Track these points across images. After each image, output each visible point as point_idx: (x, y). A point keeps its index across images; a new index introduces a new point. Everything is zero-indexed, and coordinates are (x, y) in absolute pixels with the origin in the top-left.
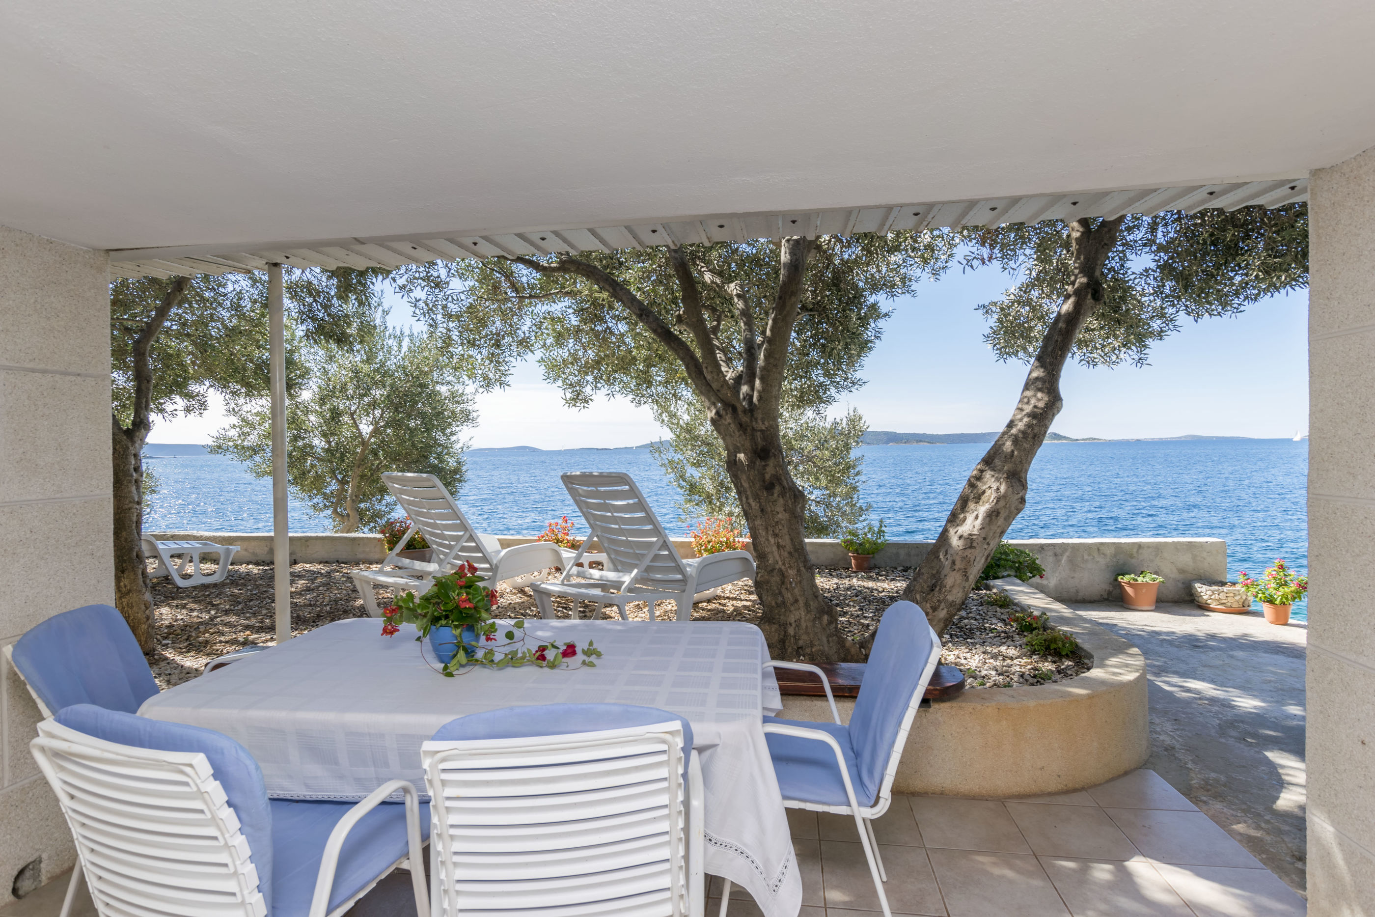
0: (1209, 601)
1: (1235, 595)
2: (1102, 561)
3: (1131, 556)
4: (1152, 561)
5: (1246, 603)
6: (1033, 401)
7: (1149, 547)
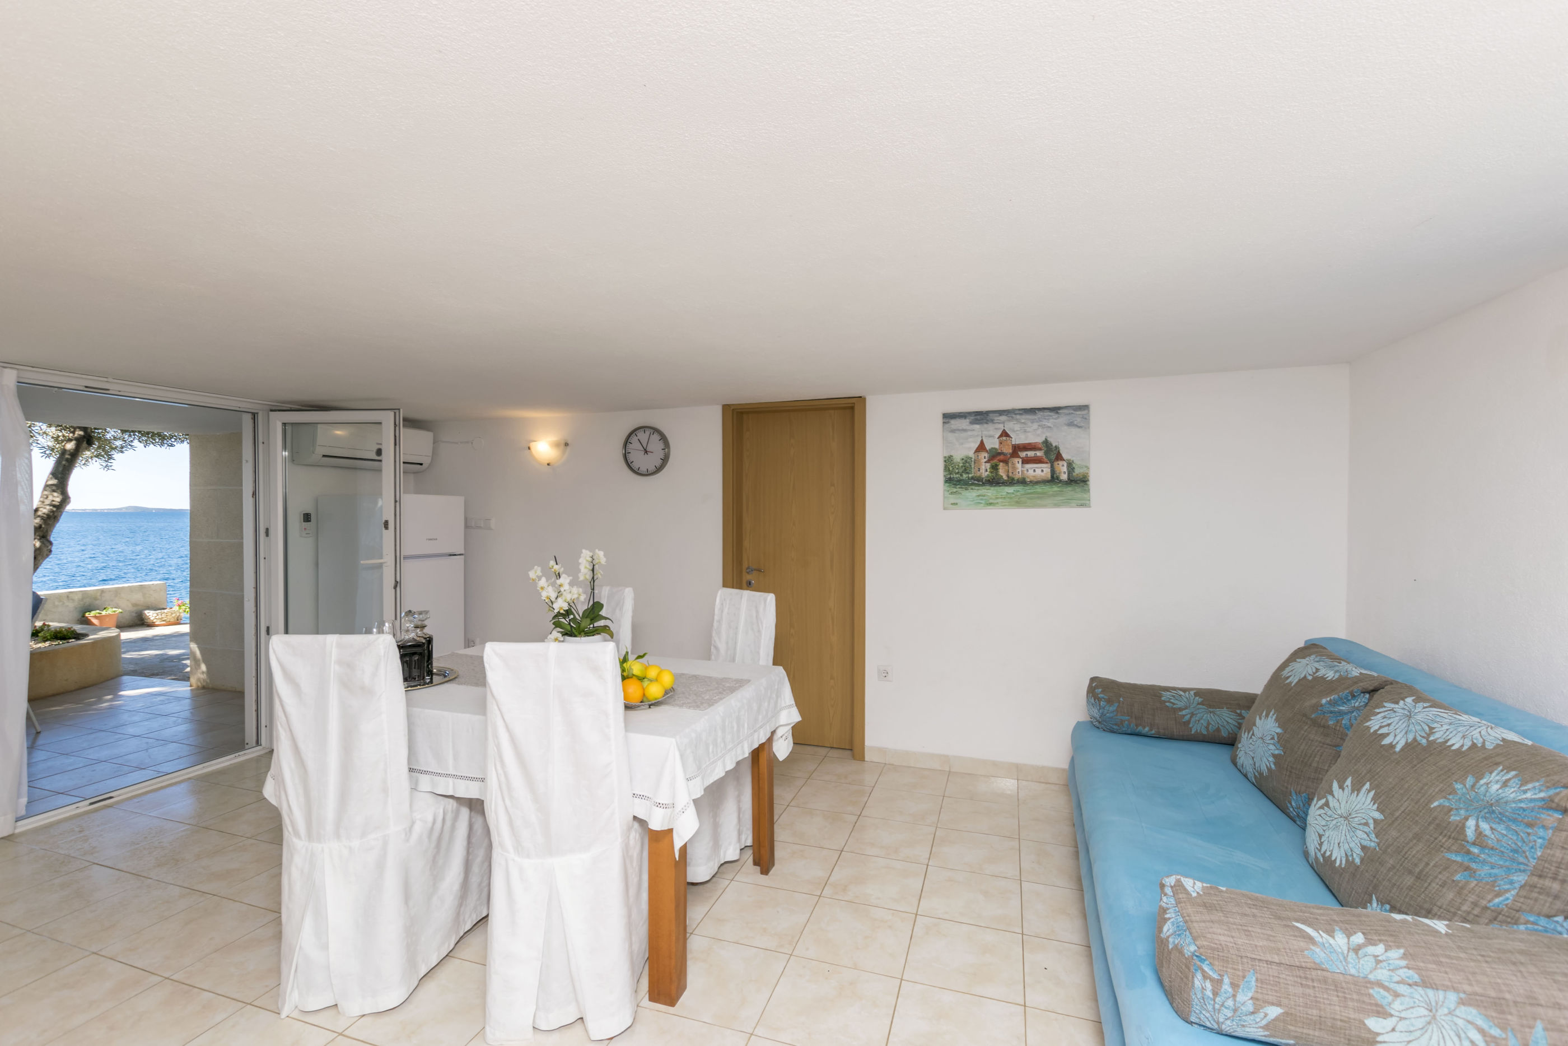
0: (155, 621)
1: (172, 614)
2: (71, 605)
3: (96, 599)
4: (112, 601)
5: (180, 618)
6: (50, 498)
7: (110, 591)
